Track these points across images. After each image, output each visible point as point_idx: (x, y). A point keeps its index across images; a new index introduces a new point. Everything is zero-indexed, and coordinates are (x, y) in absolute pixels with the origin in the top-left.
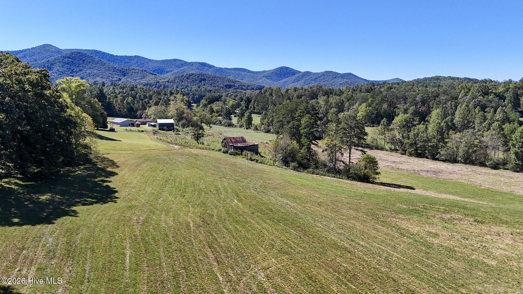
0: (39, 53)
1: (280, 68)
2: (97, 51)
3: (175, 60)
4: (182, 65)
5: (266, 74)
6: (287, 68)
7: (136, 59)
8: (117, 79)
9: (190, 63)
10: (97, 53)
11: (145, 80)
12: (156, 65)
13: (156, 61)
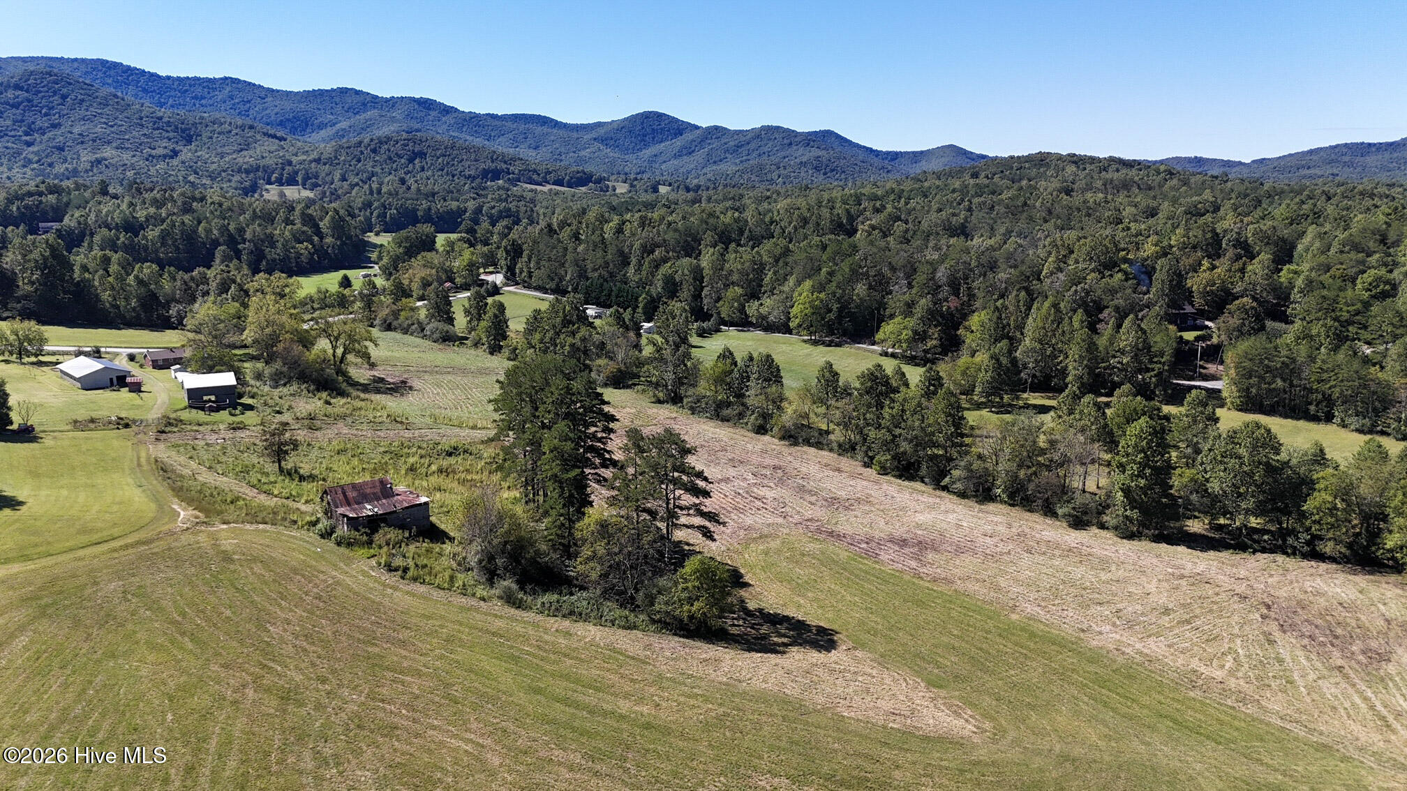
1: (642, 114)
2: (107, 62)
3: (344, 91)
4: (364, 104)
5: (602, 131)
6: (660, 116)
7: (228, 89)
8: (165, 151)
9: (387, 100)
10: (109, 68)
11: (251, 157)
12: (288, 105)
13: (288, 93)
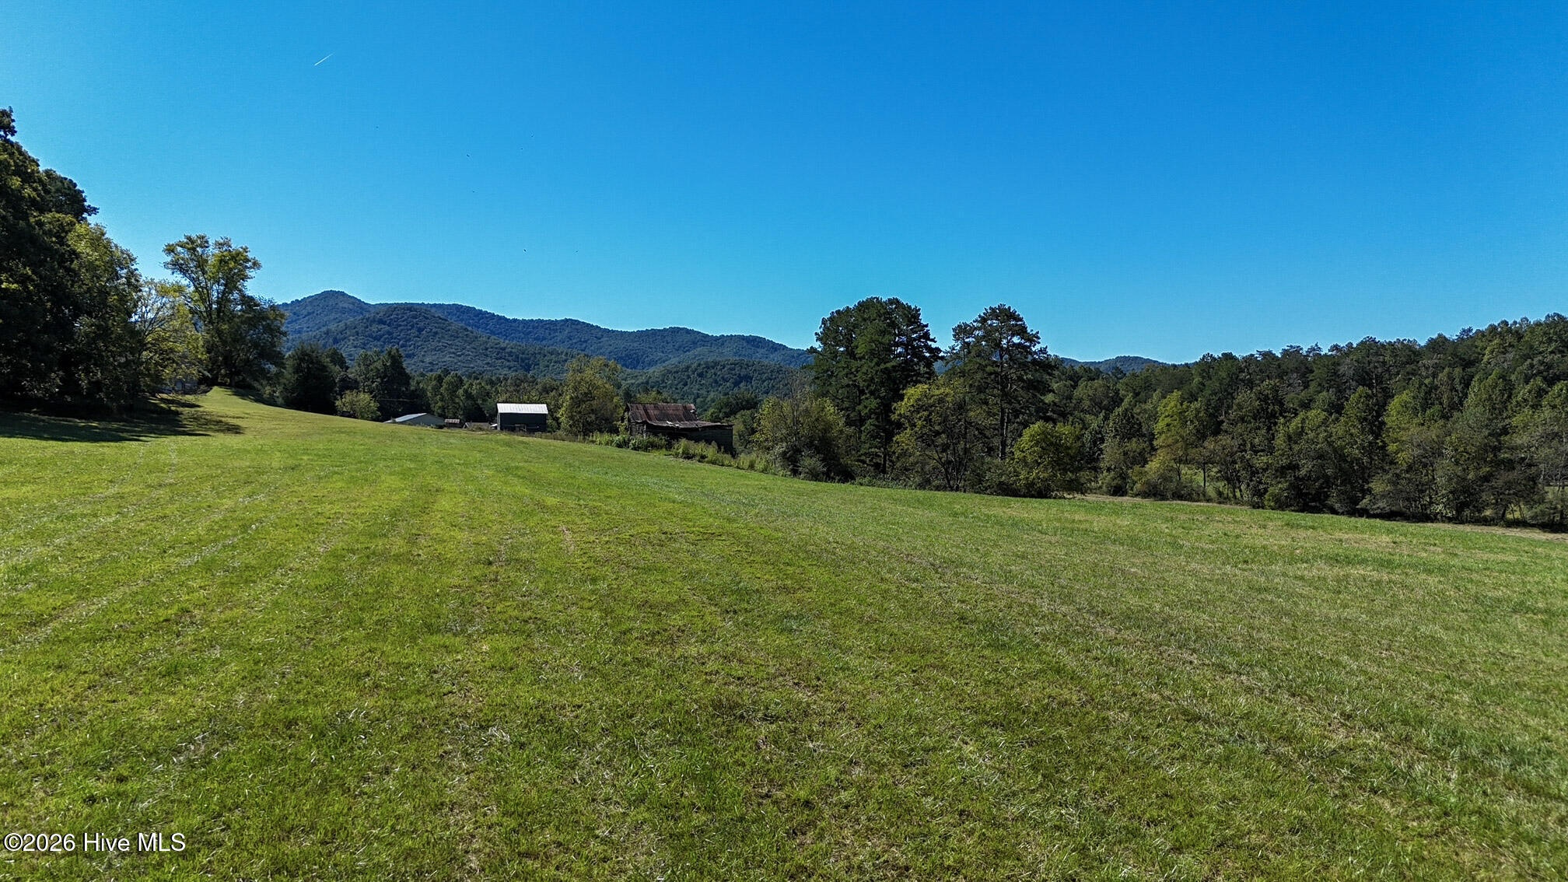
0: (309, 314)
3: (675, 331)
7: (568, 330)
12: (622, 345)
